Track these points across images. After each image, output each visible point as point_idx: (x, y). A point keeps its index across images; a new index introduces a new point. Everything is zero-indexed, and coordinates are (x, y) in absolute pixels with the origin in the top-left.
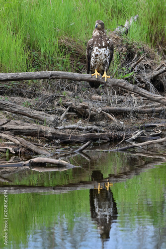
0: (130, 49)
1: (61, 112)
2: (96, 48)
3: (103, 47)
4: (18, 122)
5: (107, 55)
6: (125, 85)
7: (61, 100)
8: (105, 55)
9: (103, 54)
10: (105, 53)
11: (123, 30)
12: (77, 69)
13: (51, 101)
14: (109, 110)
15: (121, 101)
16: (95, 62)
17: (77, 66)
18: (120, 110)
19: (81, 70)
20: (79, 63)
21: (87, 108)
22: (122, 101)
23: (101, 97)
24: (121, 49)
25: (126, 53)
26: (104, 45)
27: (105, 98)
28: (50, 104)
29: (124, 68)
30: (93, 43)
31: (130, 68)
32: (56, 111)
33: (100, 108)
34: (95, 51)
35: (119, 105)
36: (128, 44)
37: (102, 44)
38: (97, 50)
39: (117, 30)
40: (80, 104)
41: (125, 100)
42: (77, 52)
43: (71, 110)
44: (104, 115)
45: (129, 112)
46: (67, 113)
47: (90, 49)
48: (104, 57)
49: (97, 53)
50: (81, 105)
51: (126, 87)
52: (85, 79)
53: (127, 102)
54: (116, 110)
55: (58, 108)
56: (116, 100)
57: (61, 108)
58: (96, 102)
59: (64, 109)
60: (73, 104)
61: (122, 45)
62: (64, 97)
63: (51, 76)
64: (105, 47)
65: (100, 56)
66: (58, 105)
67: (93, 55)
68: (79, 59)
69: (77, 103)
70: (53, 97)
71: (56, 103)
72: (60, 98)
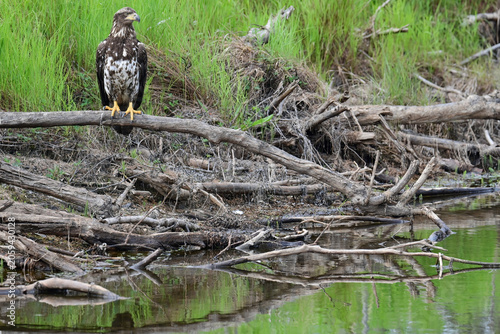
0: (269, 72)
1: (121, 189)
2: (110, 59)
3: (124, 59)
4: (33, 207)
5: (133, 71)
6: (244, 139)
7: (124, 167)
8: (129, 73)
9: (124, 71)
10: (129, 68)
11: (262, 34)
12: (166, 107)
13: (106, 168)
14: (218, 187)
15: (246, 171)
16: (112, 86)
17: (167, 101)
18: (237, 188)
19: (173, 109)
20: (170, 96)
21: (172, 182)
22: (247, 171)
23: (206, 162)
24: (252, 71)
25: (261, 79)
26: (125, 54)
27: (214, 164)
28: (104, 174)
29: (255, 108)
30: (106, 49)
31: (267, 108)
32: (113, 187)
33: (199, 185)
34: (109, 64)
35: (240, 177)
36: (266, 62)
37: (121, 54)
38: (112, 62)
39: (251, 34)
40: (161, 174)
41: (253, 168)
42: (166, 75)
43: (140, 184)
44: (203, 196)
46: (134, 192)
47: (100, 60)
48: (126, 76)
49: (112, 68)
50: (162, 178)
51: (245, 143)
53: (256, 172)
54: (231, 188)
55: (117, 182)
56: (234, 168)
57: (122, 182)
58: (197, 171)
59: (127, 184)
60: (148, 175)
61: (255, 64)
62: (131, 161)
63: (104, 119)
64: (128, 58)
65: (119, 74)
66: (119, 175)
67: (106, 71)
68: (170, 88)
69: (155, 173)
70: (109, 160)
71: (116, 172)
72: (123, 162)
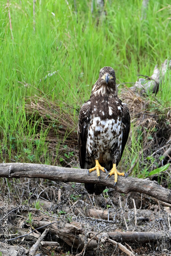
0: (161, 122)
1: (30, 241)
2: (96, 119)
3: (110, 118)
5: (118, 131)
6: (152, 189)
7: (30, 218)
8: (114, 133)
9: (109, 130)
10: (114, 128)
11: (150, 85)
12: (62, 159)
13: (12, 220)
14: (123, 236)
15: (145, 220)
16: (95, 146)
17: (62, 153)
18: (142, 237)
19: (69, 160)
20: (66, 147)
21: (80, 232)
22: (147, 220)
23: (106, 213)
24: (144, 122)
25: (154, 129)
26: (111, 113)
27: (114, 215)
28: (11, 226)
29: (150, 157)
30: (91, 109)
31: (162, 158)
32: (21, 238)
33: (105, 234)
34: (94, 124)
35: (141, 227)
36: (158, 112)
37: (107, 111)
38: (98, 122)
39: (138, 85)
40: (68, 225)
41: (153, 217)
42: (61, 127)
43: (50, 236)
44: (112, 245)
45: (160, 240)
46: (42, 243)
47: (85, 120)
48: (111, 136)
49: (97, 129)
50: (69, 228)
52: (76, 178)
53: (156, 221)
54: (136, 237)
55: (24, 233)
56: (136, 218)
57: (30, 233)
58: (98, 222)
59: (36, 235)
60: (55, 226)
61: (147, 114)
62: (37, 212)
63: (12, 171)
64: (114, 117)
65: (104, 134)
66: (26, 227)
67: (91, 132)
68: (64, 140)
69: (62, 224)
70: (15, 212)
71: (22, 223)
72: (30, 214)
